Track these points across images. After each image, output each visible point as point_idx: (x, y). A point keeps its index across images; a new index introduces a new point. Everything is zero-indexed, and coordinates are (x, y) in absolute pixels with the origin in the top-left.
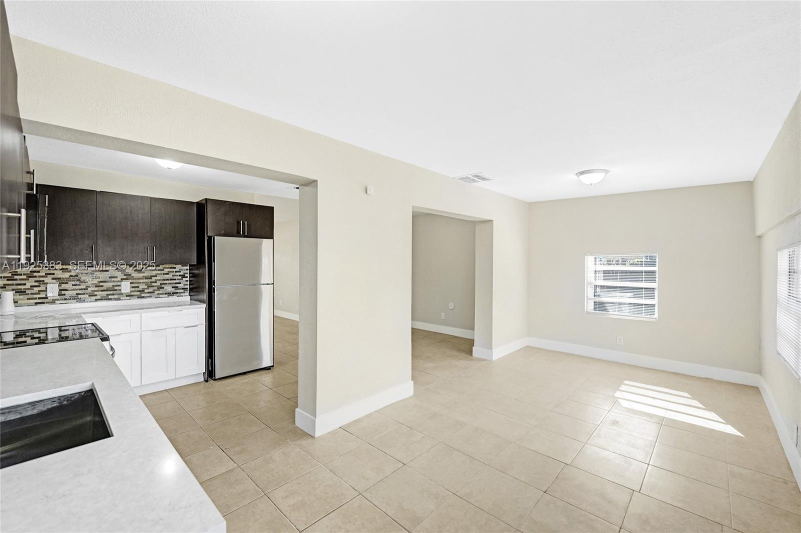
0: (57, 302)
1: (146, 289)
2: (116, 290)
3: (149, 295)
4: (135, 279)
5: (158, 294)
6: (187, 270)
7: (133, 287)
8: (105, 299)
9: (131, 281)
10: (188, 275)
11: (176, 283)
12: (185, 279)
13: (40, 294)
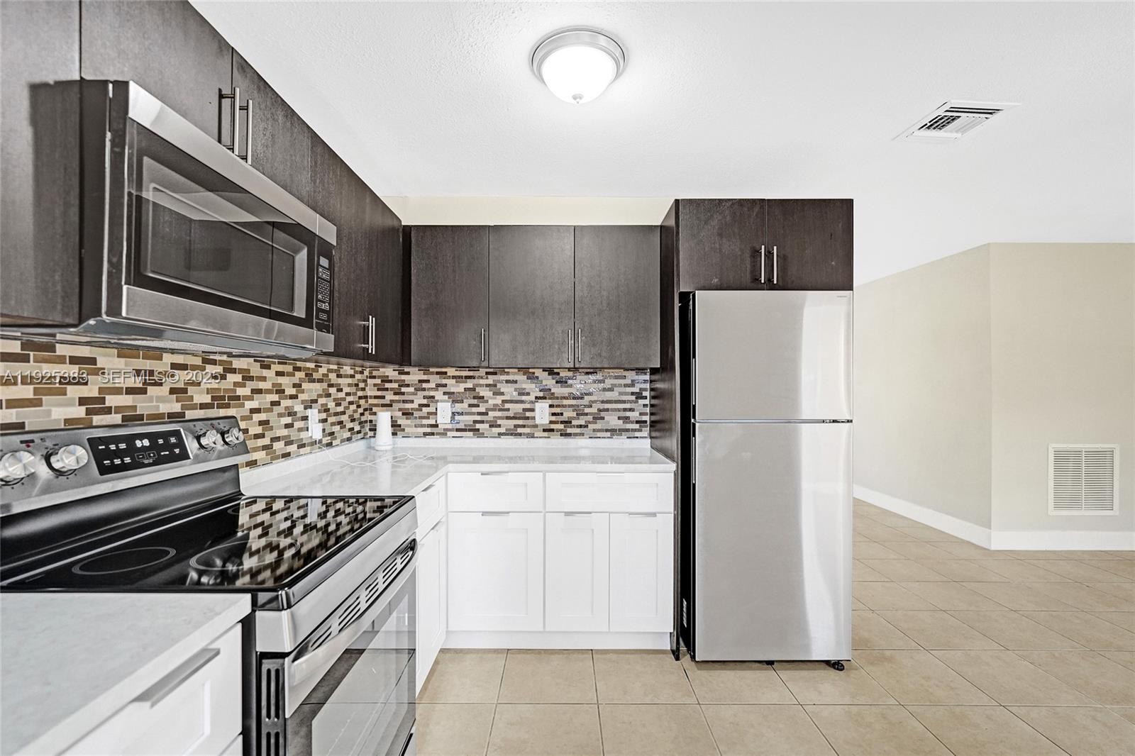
0: (448, 433)
1: (574, 418)
2: (528, 418)
3: (578, 431)
4: (557, 398)
5: (594, 430)
6: (645, 381)
7: (554, 414)
8: (512, 434)
9: (550, 402)
10: (646, 394)
11: (625, 410)
12: (641, 402)
13: (429, 418)
